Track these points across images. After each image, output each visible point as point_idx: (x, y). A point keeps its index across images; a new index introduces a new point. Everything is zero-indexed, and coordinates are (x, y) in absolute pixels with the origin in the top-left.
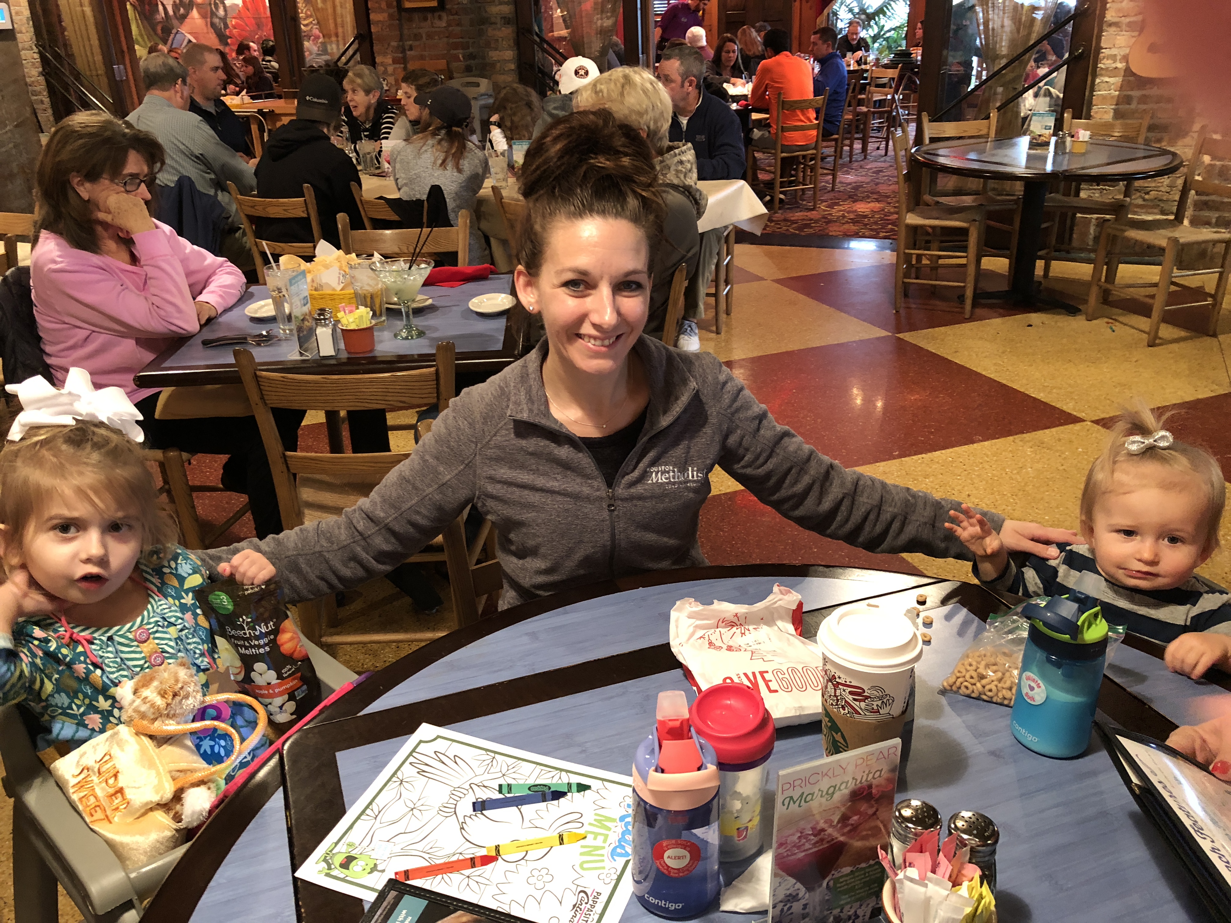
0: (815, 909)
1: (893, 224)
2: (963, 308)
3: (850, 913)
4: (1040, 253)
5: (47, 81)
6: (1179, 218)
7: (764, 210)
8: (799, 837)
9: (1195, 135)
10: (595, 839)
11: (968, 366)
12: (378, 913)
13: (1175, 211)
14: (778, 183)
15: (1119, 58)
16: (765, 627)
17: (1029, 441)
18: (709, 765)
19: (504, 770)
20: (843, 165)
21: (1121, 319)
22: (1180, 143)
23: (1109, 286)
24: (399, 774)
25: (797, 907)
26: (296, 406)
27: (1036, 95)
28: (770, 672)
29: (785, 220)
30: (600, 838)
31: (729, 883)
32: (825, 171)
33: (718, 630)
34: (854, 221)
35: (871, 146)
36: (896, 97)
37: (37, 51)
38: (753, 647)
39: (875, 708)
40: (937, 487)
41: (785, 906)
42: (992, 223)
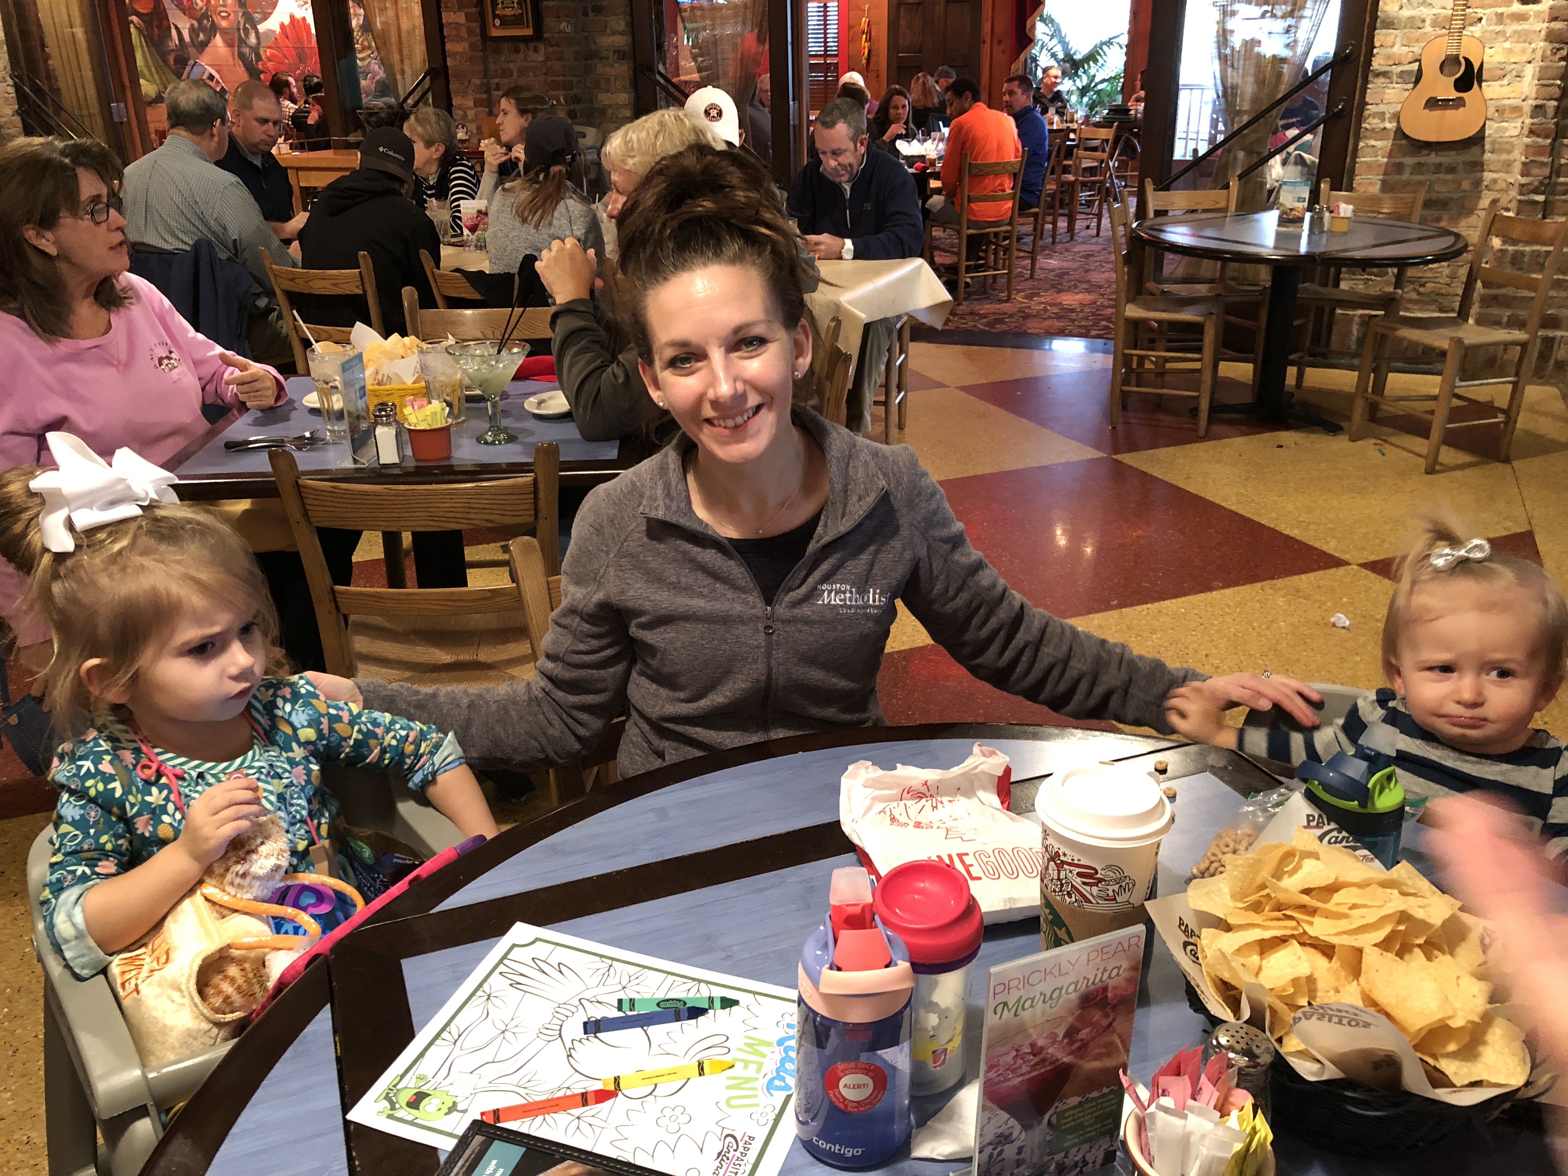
0: (1032, 1153)
1: (1108, 319)
2: (1197, 425)
3: (1076, 1159)
4: (1292, 357)
5: (24, 122)
6: (1463, 315)
7: (948, 297)
8: (1015, 1057)
9: (1482, 214)
10: (746, 1067)
11: (1203, 495)
12: (460, 1164)
13: (1457, 309)
14: (963, 269)
15: (1387, 116)
16: (962, 799)
17: (1280, 589)
18: (900, 962)
19: (624, 982)
20: (1044, 248)
21: (1393, 439)
22: (1463, 223)
23: (1376, 398)
24: (486, 986)
25: (1010, 1151)
26: (350, 526)
27: (1284, 163)
28: (971, 855)
29: (972, 313)
30: (753, 1067)
31: (922, 1123)
32: (1022, 254)
33: (902, 803)
34: (1058, 317)
35: (1079, 225)
36: (1111, 164)
37: (11, 83)
38: (948, 825)
39: (1111, 894)
40: (1166, 644)
41: (994, 1149)
42: (1232, 318)
